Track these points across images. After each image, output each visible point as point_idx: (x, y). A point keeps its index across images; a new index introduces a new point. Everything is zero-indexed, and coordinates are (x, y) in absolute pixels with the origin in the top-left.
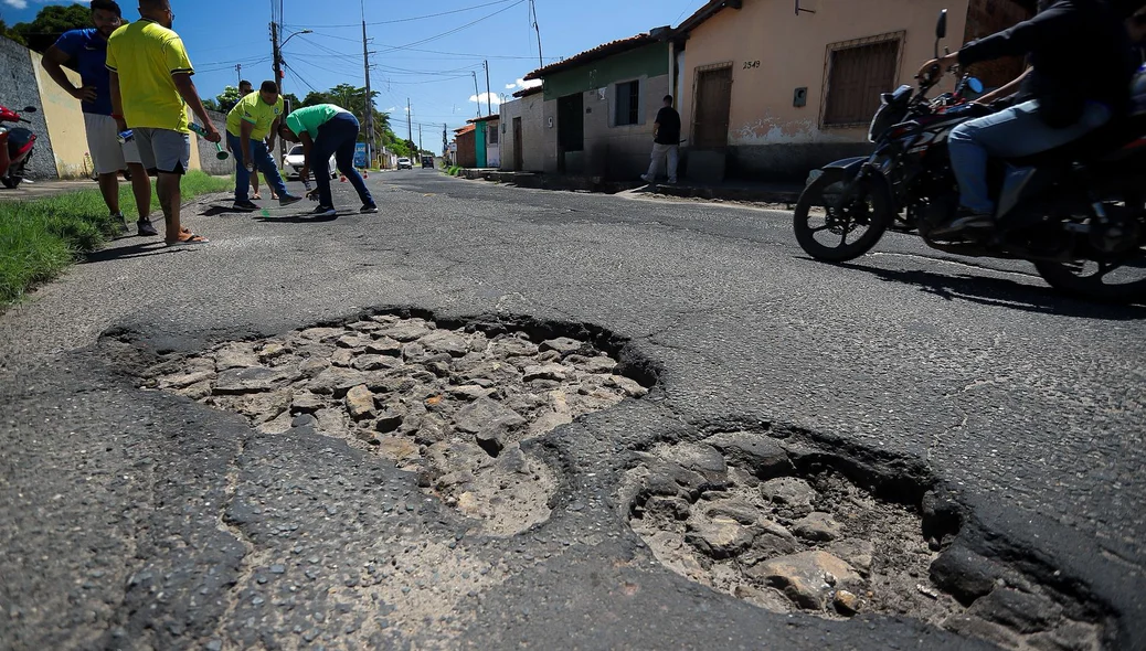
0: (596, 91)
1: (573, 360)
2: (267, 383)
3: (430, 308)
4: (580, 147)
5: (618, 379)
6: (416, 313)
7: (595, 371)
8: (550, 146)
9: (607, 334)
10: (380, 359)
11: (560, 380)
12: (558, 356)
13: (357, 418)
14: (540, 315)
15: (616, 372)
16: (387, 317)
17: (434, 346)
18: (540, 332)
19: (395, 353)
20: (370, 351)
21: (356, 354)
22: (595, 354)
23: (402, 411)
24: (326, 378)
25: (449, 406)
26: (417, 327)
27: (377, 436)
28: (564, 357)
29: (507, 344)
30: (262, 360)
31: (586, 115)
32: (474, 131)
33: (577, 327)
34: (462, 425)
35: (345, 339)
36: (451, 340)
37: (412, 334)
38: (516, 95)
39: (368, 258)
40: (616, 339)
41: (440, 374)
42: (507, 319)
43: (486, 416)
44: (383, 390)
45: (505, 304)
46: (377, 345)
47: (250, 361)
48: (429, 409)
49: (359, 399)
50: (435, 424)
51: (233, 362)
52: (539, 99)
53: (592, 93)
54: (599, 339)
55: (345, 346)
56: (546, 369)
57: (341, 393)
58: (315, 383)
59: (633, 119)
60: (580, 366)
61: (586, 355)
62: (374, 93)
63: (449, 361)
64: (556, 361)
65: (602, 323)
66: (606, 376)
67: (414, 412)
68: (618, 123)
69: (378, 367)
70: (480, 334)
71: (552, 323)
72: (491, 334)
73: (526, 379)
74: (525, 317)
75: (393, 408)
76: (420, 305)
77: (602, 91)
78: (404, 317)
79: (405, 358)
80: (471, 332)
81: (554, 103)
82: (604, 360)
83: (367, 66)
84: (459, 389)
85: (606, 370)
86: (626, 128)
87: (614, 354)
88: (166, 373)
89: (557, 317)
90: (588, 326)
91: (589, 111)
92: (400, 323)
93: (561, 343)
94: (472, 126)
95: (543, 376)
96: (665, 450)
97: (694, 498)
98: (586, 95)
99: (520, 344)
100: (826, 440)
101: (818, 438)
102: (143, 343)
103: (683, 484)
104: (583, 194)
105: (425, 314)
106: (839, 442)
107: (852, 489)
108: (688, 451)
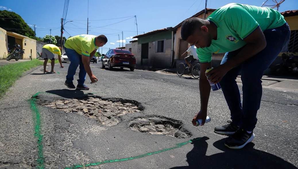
1: (129, 107)
2: (67, 107)
3: (101, 96)
5: (137, 110)
6: (97, 97)
7: (133, 109)
8: (139, 57)
9: (137, 102)
10: (90, 105)
11: (125, 110)
12: (126, 106)
13: (85, 113)
14: (124, 98)
15: (137, 109)
16: (91, 98)
17: (101, 103)
18: (123, 102)
19: (93, 104)
20: (87, 103)
21: (84, 104)
22: (134, 106)
23: (94, 112)
24: (79, 107)
25: (103, 113)
27: (89, 115)
28: (128, 106)
29: (116, 104)
30: (65, 104)
31: (149, 49)
33: (131, 101)
34: (105, 115)
36: (105, 102)
37: (97, 101)
38: (130, 42)
40: (139, 103)
41: (101, 108)
42: (117, 99)
43: (109, 114)
44: (90, 109)
45: (117, 96)
46: (89, 102)
47: (63, 104)
48: (99, 112)
49: (85, 110)
50: (99, 114)
51: (59, 104)
52: (137, 43)
53: (151, 43)
54: (135, 103)
55: (82, 102)
56: (123, 108)
57: (82, 109)
58: (76, 108)
59: (162, 51)
60: (130, 108)
61: (132, 106)
63: (104, 106)
64: (126, 107)
65: (137, 100)
66: (135, 110)
67: (96, 113)
68: (158, 52)
69: (89, 106)
70: (111, 102)
71: (126, 100)
72: (113, 102)
73: (119, 110)
74: (121, 99)
75: (92, 112)
76: (98, 95)
77: (154, 43)
79: (95, 105)
80: (109, 101)
81: (140, 45)
82: (136, 107)
83: (88, 30)
84: (105, 110)
85: (135, 109)
86: (160, 53)
87: (137, 106)
88: (46, 105)
89: (128, 99)
90: (134, 101)
91: (150, 48)
92: (94, 99)
93: (128, 104)
95: (122, 109)
96: (140, 119)
97: (142, 126)
98: (150, 44)
99: (119, 104)
100: (168, 119)
101: (167, 118)
102: (41, 99)
103: (141, 124)
104: (146, 71)
105: (99, 98)
106: (170, 119)
107: (171, 126)
108: (144, 120)
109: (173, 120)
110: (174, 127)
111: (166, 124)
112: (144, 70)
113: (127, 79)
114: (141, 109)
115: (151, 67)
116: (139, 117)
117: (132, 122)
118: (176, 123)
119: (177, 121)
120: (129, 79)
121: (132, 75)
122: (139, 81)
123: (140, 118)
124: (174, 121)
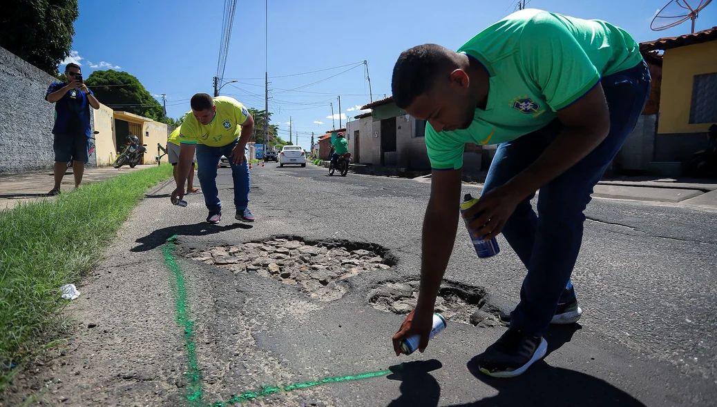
0: (403, 116)
1: (364, 258)
2: (236, 261)
3: (302, 236)
4: (394, 149)
5: (381, 265)
6: (295, 238)
7: (373, 262)
8: (376, 147)
9: (381, 247)
10: (281, 255)
11: (357, 265)
12: (358, 256)
13: (273, 273)
14: (351, 239)
15: (381, 263)
16: (282, 240)
17: (303, 251)
18: (351, 247)
19: (287, 253)
20: (276, 252)
21: (269, 253)
22: (374, 256)
23: (291, 271)
24: (259, 260)
25: (309, 272)
26: (296, 244)
27: (281, 278)
28: (360, 257)
29: (335, 251)
30: (230, 254)
31: (398, 131)
32: (330, 138)
33: (368, 245)
34: (314, 277)
35: (264, 247)
36: (312, 249)
37: (294, 246)
38: (356, 118)
39: (271, 213)
40: (384, 250)
41: (306, 261)
42: (337, 241)
43: (322, 274)
44: (283, 265)
45: (338, 235)
46: (278, 250)
47: (225, 254)
48: (301, 272)
49: (273, 267)
50: (303, 275)
51: (219, 254)
52: (370, 120)
53: (401, 118)
54: (377, 250)
55: (265, 250)
56: (350, 261)
57: (267, 265)
58: (254, 263)
60: (367, 261)
61: (371, 256)
62: (269, 114)
63: (310, 257)
64: (357, 258)
65: (380, 244)
66: (377, 265)
67: (295, 272)
68: (416, 136)
69: (279, 258)
70: (324, 248)
71: (357, 243)
72: (329, 248)
73: (342, 265)
74: (345, 240)
75: (287, 270)
76: (297, 234)
78: (290, 240)
79: (291, 255)
80: (321, 247)
81: (378, 123)
82: (379, 258)
83: (267, 98)
84: (313, 266)
85: (378, 262)
87: (382, 257)
88: (193, 257)
89: (359, 240)
90: (373, 244)
91: (399, 128)
92: (288, 242)
93: (360, 252)
94: (330, 135)
95: (349, 263)
96: (389, 285)
97: (396, 299)
98: (398, 118)
99: (342, 251)
100: (453, 283)
101: (450, 282)
102: (183, 245)
103: (393, 295)
104: (394, 178)
105: (300, 239)
106: (457, 283)
107: (459, 300)
108: (398, 286)
109: (464, 285)
110: (466, 302)
111: (448, 294)
112: (388, 176)
113: (353, 198)
114: (391, 262)
115: (403, 170)
116: (387, 281)
117: (373, 292)
118: (471, 292)
119: (472, 287)
120: (358, 198)
121: (363, 188)
122: (380, 200)
123: (391, 281)
124: (466, 289)
